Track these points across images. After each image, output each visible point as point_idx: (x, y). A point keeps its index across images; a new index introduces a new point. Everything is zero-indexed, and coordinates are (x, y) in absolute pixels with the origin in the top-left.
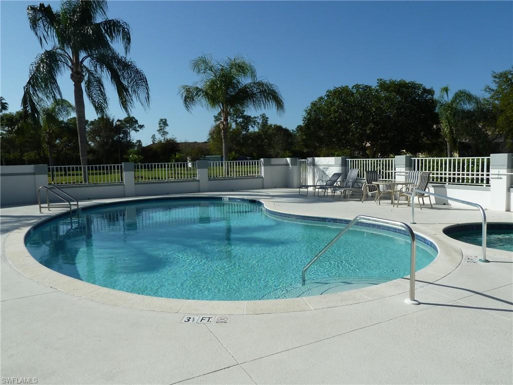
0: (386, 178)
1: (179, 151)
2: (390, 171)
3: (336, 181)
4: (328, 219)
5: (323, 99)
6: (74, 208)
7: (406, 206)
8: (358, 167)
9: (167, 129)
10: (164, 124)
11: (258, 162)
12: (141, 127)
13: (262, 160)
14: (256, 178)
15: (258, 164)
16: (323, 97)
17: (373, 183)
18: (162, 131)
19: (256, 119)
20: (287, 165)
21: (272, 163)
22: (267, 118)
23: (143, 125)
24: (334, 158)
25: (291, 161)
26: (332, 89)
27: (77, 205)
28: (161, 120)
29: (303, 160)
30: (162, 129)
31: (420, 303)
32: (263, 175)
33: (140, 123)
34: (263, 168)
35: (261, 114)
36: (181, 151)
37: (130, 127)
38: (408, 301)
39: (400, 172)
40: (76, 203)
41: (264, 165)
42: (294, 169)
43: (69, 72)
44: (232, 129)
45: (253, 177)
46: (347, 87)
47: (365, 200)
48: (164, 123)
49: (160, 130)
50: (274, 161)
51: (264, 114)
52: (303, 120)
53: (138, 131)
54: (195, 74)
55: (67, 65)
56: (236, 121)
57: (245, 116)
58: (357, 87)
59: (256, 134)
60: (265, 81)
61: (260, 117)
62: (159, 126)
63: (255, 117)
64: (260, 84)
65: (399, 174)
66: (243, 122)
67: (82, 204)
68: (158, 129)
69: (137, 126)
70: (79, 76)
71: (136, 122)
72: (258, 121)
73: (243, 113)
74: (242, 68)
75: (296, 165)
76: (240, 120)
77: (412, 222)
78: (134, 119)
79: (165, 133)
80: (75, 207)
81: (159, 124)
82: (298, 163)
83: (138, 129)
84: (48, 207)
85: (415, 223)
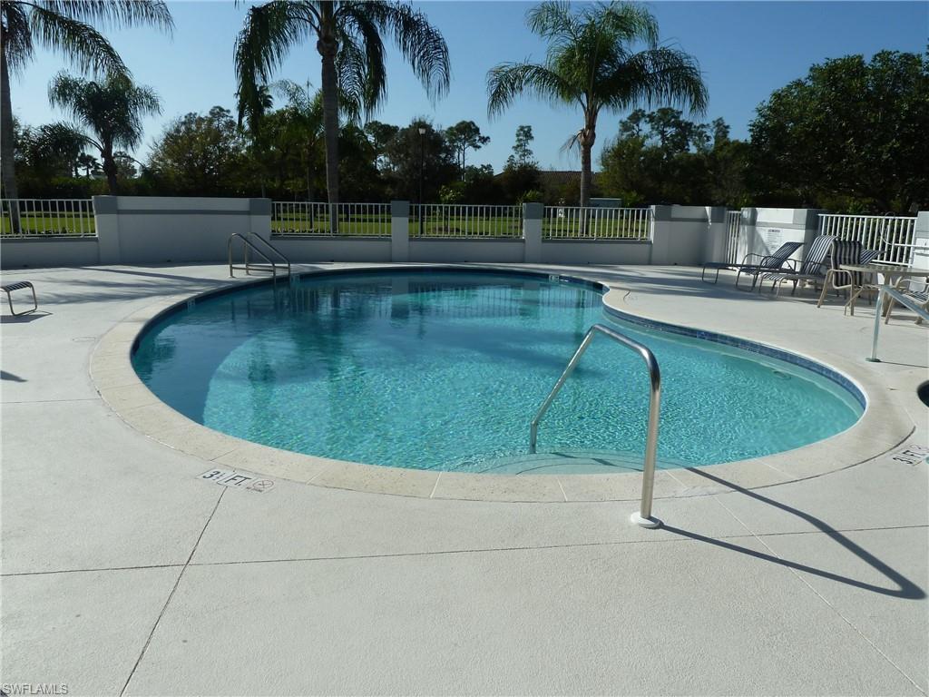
0: (894, 260)
1: (537, 186)
2: (906, 245)
3: (786, 258)
4: (700, 332)
5: (803, 84)
6: (280, 273)
7: (912, 323)
8: (835, 234)
9: (530, 145)
10: (526, 136)
11: (644, 212)
12: (485, 140)
13: (653, 207)
14: (638, 243)
15: (644, 218)
16: (803, 80)
17: (841, 267)
18: (521, 147)
19: (704, 130)
20: (705, 220)
21: (673, 216)
22: (728, 127)
23: (488, 138)
24: (793, 210)
25: (712, 212)
26: (821, 62)
27: (288, 268)
28: (522, 128)
29: (736, 212)
30: (521, 145)
31: (661, 526)
32: (652, 238)
33: (483, 133)
34: (653, 224)
35: (715, 119)
36: (541, 187)
37: (466, 140)
38: (636, 517)
39: (925, 249)
40: (287, 265)
41: (657, 219)
42: (716, 230)
43: (314, 38)
44: (644, 148)
45: (633, 241)
46: (860, 57)
47: (824, 303)
48: (526, 133)
49: (518, 146)
50: (678, 210)
51: (721, 119)
52: (750, 130)
53: (479, 147)
54: (536, 36)
55: (312, 25)
56: (662, 133)
57: (681, 122)
58: (884, 57)
59: (692, 159)
60: (674, 48)
61: (711, 125)
62: (516, 139)
63: (703, 126)
64: (667, 54)
65: (922, 251)
66: (677, 134)
67: (297, 268)
68: (515, 144)
69: (477, 138)
70: (330, 45)
71: (477, 130)
72: (708, 134)
73: (679, 117)
74: (623, 22)
75: (722, 222)
76: (670, 131)
77: (871, 357)
78: (474, 125)
79: (527, 152)
80: (285, 273)
81: (518, 135)
82: (726, 219)
83: (479, 144)
84: (247, 269)
85: (878, 361)
